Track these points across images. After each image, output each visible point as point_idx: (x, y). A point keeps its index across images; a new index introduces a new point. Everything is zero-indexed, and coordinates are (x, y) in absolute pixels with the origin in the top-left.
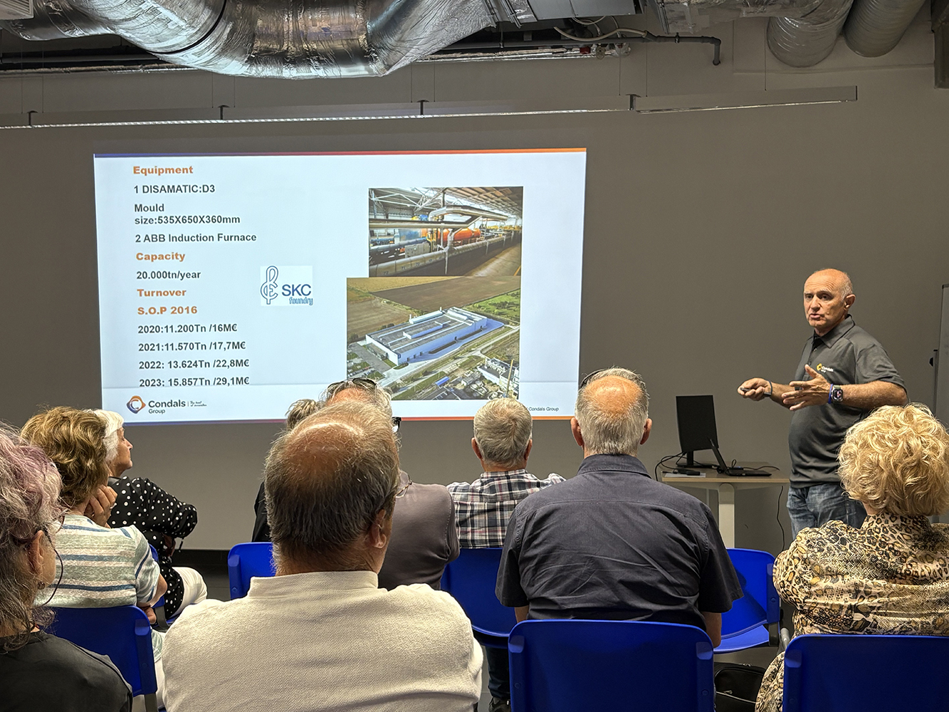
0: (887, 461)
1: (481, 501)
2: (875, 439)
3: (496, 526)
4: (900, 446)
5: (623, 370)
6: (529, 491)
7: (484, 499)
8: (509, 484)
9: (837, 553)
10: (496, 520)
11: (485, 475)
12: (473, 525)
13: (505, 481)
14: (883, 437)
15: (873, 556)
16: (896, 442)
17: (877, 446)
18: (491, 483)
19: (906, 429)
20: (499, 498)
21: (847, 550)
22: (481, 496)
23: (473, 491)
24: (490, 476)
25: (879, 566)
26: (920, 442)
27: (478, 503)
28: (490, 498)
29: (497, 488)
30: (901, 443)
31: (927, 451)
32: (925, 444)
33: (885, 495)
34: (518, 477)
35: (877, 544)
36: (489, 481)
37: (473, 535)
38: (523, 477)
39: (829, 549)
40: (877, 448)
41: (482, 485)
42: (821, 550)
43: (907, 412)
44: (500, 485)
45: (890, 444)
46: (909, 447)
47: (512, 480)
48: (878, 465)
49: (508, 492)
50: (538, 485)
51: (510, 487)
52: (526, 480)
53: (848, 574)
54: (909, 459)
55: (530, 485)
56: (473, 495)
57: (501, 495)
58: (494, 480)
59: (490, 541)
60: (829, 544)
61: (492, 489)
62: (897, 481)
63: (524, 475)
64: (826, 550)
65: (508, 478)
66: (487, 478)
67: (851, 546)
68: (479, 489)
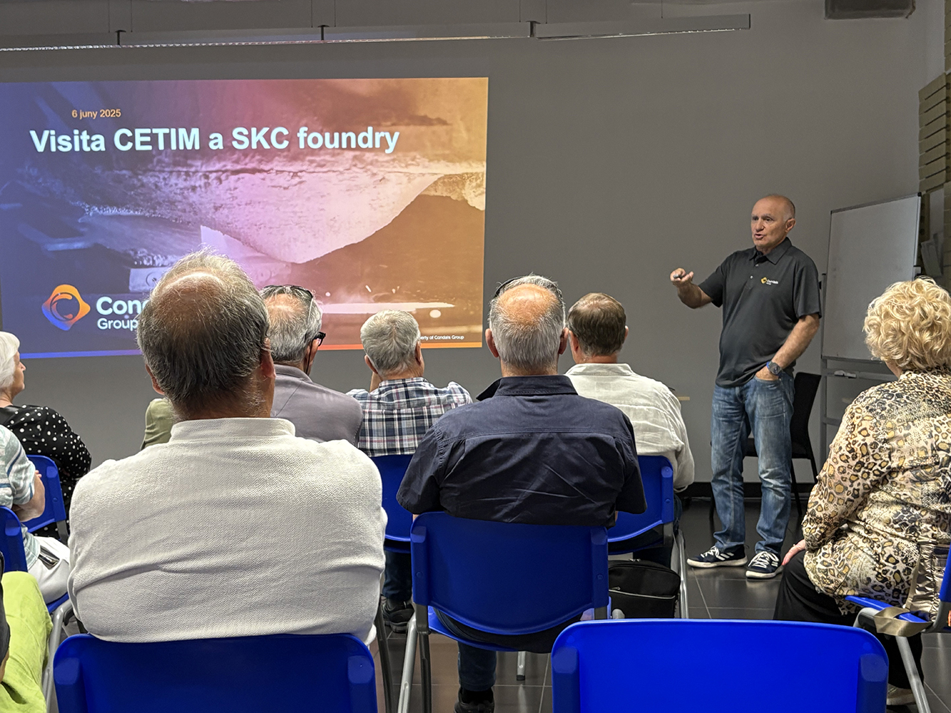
0: (908, 328)
1: (379, 408)
2: (895, 309)
3: (394, 435)
4: (917, 313)
5: (538, 277)
6: (426, 398)
7: (382, 407)
8: (407, 392)
9: (899, 406)
10: (394, 429)
11: (383, 384)
12: (371, 435)
13: (403, 389)
14: (902, 307)
15: (929, 400)
16: (912, 309)
17: (898, 315)
18: (389, 392)
19: (918, 300)
20: (397, 406)
21: (905, 401)
22: (379, 403)
23: (371, 399)
24: (387, 384)
25: (935, 406)
26: (932, 307)
27: (375, 411)
28: (388, 405)
29: (394, 396)
30: (918, 311)
31: (938, 314)
32: (936, 309)
33: (907, 354)
34: (415, 385)
35: (926, 389)
36: (386, 390)
37: (371, 445)
38: (420, 385)
39: (891, 406)
40: (898, 316)
41: (380, 393)
42: (884, 409)
43: (917, 285)
44: (397, 393)
45: (907, 312)
46: (924, 312)
47: (409, 388)
48: (900, 330)
49: (405, 400)
50: (436, 392)
51: (407, 394)
52: (424, 388)
53: (915, 419)
54: (925, 322)
55: (427, 392)
56: (371, 403)
57: (399, 402)
58: (391, 389)
59: (389, 450)
60: (888, 402)
61: (390, 397)
62: (916, 340)
63: (422, 383)
64: (888, 408)
65: (405, 385)
66: (385, 386)
67: (907, 398)
68: (377, 397)
